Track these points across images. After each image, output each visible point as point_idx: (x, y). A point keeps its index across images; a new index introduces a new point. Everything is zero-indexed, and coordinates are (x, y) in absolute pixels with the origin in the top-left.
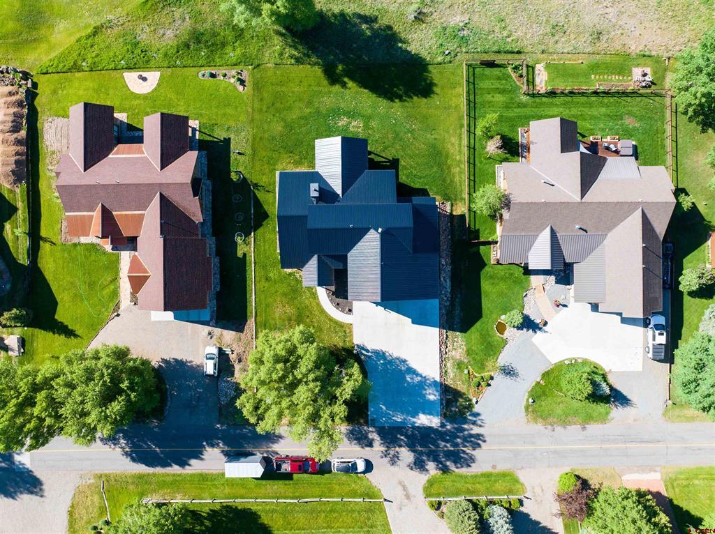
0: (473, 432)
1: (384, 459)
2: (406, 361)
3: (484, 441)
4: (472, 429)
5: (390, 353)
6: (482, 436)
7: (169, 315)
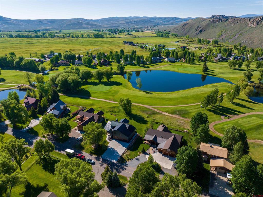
1: (99, 164)
4: (124, 167)
6: (126, 169)
7: (79, 132)
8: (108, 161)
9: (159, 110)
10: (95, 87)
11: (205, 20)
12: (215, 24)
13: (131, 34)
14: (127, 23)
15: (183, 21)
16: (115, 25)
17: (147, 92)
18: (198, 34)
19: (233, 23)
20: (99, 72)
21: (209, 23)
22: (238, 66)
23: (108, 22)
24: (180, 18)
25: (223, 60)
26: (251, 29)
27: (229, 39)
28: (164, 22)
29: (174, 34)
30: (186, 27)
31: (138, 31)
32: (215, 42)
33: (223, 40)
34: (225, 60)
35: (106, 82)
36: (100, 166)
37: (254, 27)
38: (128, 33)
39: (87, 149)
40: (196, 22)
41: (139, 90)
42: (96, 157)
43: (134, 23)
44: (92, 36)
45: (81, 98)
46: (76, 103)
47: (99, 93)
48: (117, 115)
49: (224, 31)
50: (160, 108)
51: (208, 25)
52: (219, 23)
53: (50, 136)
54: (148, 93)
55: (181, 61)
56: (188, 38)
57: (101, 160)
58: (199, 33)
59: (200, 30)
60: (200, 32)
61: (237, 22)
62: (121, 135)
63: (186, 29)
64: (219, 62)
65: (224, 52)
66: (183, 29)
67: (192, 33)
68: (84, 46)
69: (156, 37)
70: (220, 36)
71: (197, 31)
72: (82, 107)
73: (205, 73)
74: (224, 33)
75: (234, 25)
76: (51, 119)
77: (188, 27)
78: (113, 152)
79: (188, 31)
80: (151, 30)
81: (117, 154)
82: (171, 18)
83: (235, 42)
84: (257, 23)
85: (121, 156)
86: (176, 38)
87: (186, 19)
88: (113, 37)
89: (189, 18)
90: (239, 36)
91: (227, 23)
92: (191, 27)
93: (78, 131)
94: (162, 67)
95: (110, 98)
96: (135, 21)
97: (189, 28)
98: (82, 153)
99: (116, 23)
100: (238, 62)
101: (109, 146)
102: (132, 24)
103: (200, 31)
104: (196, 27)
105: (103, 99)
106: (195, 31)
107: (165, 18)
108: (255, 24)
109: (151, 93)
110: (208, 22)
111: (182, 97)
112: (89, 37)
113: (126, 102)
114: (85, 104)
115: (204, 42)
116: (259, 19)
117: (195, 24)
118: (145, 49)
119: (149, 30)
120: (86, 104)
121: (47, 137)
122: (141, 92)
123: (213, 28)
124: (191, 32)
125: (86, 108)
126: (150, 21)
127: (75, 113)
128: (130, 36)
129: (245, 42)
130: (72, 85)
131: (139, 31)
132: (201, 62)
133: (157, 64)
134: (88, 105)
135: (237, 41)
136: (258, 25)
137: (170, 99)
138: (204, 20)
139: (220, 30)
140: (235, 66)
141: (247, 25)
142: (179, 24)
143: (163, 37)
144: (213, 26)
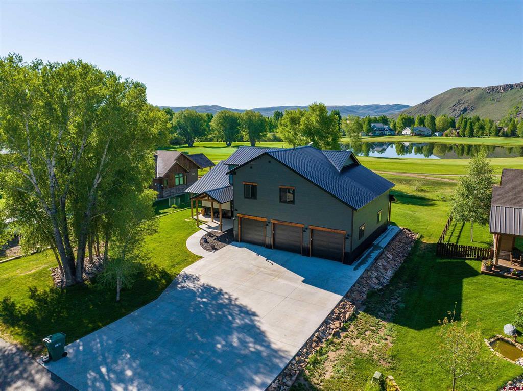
11: (472, 90)
12: (497, 96)
18: (458, 117)
21: (482, 95)
30: (429, 105)
40: (452, 95)
49: (522, 106)
51: (480, 98)
52: (507, 93)
55: (447, 136)
58: (460, 115)
59: (462, 108)
60: (463, 113)
63: (430, 109)
66: (422, 110)
70: (515, 115)
71: (455, 112)
77: (433, 106)
79: (434, 112)
85: (285, 373)
92: (440, 107)
97: (436, 106)
101: (187, 277)
103: (463, 111)
104: (452, 105)
106: (451, 111)
110: (480, 92)
113: (314, 119)
117: (449, 98)
123: (492, 104)
124: (443, 113)
138: (469, 91)
139: (512, 105)
144: (493, 99)
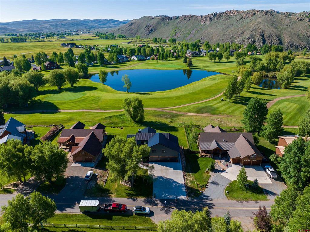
0: (207, 202)
1: (162, 211)
2: (172, 179)
3: (214, 206)
4: (207, 201)
5: (165, 177)
6: (212, 204)
7: (79, 165)
8: (172, 200)
9: (178, 111)
10: (56, 95)
11: (154, 18)
12: (166, 23)
13: (65, 38)
14: (53, 26)
15: (122, 23)
16: (35, 29)
17: (141, 94)
19: (185, 21)
20: (57, 73)
21: (159, 22)
22: (219, 59)
23: (24, 26)
24: (118, 21)
25: (196, 55)
26: (206, 26)
27: (185, 37)
28: (100, 25)
29: (121, 36)
30: (133, 26)
31: (71, 35)
32: (173, 40)
33: (179, 39)
34: (199, 55)
35: (69, 88)
36: (166, 215)
37: (209, 23)
38: (61, 36)
39: (117, 191)
40: (144, 21)
41: (127, 92)
42: (147, 201)
43: (62, 26)
44: (8, 40)
45: (43, 113)
46: (39, 121)
47: (70, 103)
48: (124, 128)
49: (177, 29)
50: (175, 108)
51: (158, 24)
52: (170, 22)
53: (21, 186)
54: (144, 94)
55: (152, 59)
56: (140, 39)
57: (159, 202)
58: (149, 33)
59: (150, 29)
60: (151, 32)
61: (189, 20)
62: (164, 152)
63: (134, 29)
64: (193, 58)
65: (192, 47)
66: (130, 29)
67: (141, 34)
68: (3, 52)
69: (99, 39)
70: (174, 34)
71: (147, 31)
72: (54, 125)
73: (190, 68)
74: (178, 31)
75: (187, 22)
76: (21, 150)
78: (167, 183)
79: (136, 31)
80: (89, 33)
81: (178, 185)
82: (107, 20)
83: (193, 40)
84: (211, 19)
85: (185, 186)
86: (125, 39)
87: (124, 21)
88: (40, 40)
89: (127, 20)
90: (195, 34)
91: (179, 21)
92: (139, 28)
93: (75, 163)
94: (135, 66)
95: (92, 106)
96: (62, 24)
97: (136, 28)
98: (114, 201)
99: (37, 27)
100: (218, 54)
102: (59, 28)
104: (145, 27)
105: (83, 109)
106: (145, 30)
107: (100, 21)
108: (208, 20)
109: (148, 94)
110: (158, 20)
111: (190, 93)
112: (4, 42)
114: (57, 120)
115: (161, 42)
116: (212, 16)
117: (142, 23)
118: (97, 50)
119: (86, 33)
120: (59, 119)
121: (15, 190)
122: (132, 94)
124: (140, 32)
125: (63, 126)
126: (82, 24)
127: (49, 136)
128: (64, 39)
129: (204, 39)
130: (21, 93)
131: (73, 35)
132: (175, 59)
133: (126, 63)
134: (65, 120)
135: (195, 39)
136: (212, 21)
137: (178, 98)
138: (152, 19)
139: (173, 28)
140: (215, 59)
141: (200, 22)
142: (119, 27)
143: (108, 39)
144: (164, 25)
